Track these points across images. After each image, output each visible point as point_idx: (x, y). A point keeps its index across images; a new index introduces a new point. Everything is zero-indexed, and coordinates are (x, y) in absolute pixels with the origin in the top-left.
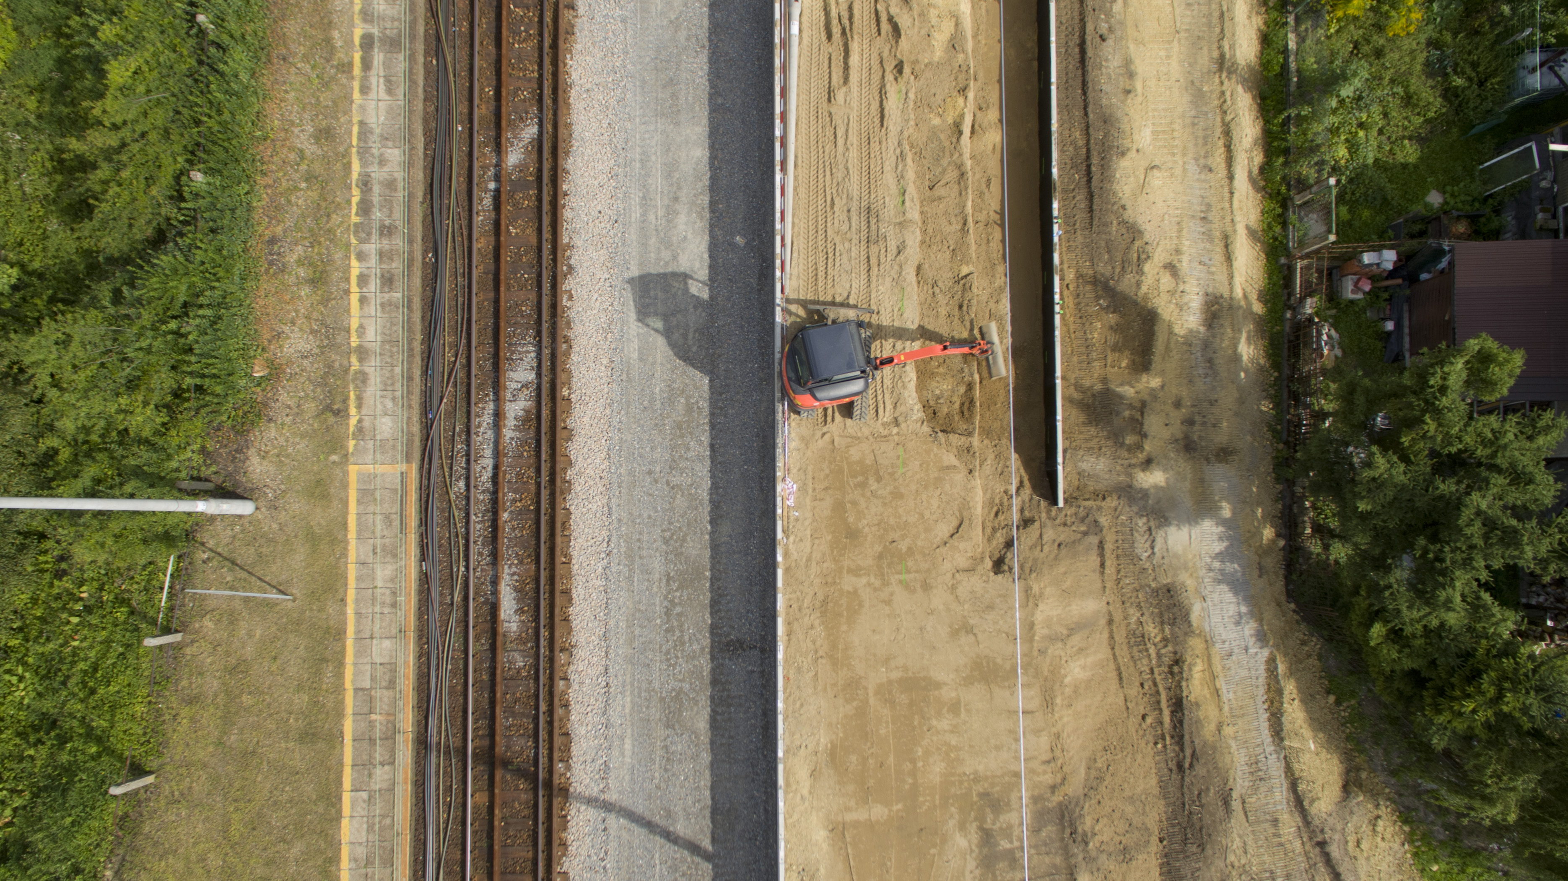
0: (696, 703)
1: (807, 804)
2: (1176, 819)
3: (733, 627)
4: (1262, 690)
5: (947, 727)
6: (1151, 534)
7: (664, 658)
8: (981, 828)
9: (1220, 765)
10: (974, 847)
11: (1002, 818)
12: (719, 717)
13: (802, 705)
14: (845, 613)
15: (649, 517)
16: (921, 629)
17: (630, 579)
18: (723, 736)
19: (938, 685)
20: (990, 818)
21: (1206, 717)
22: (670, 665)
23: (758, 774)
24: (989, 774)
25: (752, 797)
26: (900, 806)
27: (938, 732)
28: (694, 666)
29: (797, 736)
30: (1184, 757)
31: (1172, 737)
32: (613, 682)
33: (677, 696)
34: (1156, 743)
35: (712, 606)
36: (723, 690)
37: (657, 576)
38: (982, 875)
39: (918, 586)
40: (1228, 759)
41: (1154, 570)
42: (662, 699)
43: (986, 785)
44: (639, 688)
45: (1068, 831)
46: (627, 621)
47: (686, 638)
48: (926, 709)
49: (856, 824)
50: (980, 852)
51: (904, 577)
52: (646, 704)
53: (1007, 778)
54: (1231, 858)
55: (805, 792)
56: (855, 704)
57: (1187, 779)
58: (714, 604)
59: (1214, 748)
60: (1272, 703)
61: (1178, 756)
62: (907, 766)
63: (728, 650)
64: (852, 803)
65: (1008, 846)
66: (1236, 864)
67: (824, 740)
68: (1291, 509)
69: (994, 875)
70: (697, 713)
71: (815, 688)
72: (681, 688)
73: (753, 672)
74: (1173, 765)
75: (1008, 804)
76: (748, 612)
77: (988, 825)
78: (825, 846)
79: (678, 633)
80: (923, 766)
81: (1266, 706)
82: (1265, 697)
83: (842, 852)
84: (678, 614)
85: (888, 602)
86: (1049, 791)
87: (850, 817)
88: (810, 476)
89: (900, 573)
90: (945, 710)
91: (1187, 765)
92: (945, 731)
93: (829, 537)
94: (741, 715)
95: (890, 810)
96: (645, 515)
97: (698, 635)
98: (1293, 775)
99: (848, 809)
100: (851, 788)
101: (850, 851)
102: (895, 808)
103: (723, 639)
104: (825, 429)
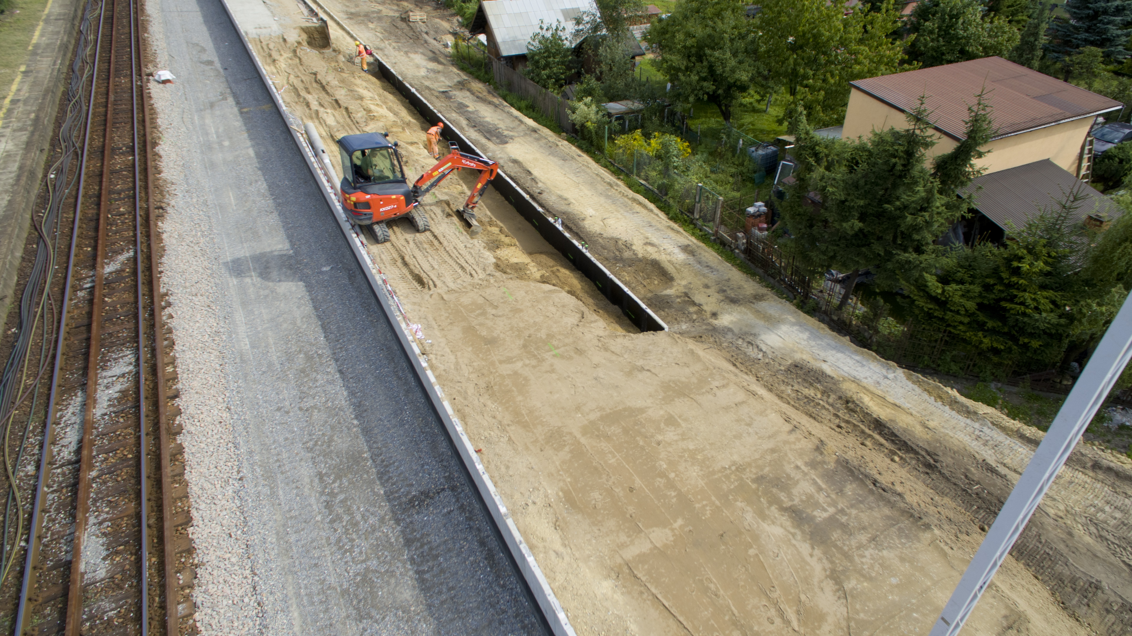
0: (392, 574)
1: (567, 558)
2: (972, 506)
3: (412, 485)
4: (925, 396)
5: (676, 438)
7: (334, 548)
8: (783, 509)
9: (955, 449)
10: (792, 530)
11: (795, 491)
12: (427, 576)
13: (507, 467)
14: (514, 389)
15: (286, 439)
16: (596, 379)
17: (273, 494)
18: (440, 593)
19: (642, 410)
20: (783, 496)
21: (907, 425)
22: (346, 551)
24: (747, 460)
26: (680, 522)
27: (670, 444)
28: (377, 539)
29: (517, 496)
30: (923, 457)
31: (900, 450)
32: (268, 601)
33: (364, 580)
34: (893, 460)
35: (380, 479)
36: (422, 546)
37: (307, 480)
38: (825, 553)
39: (572, 354)
40: (956, 442)
41: (774, 361)
42: (345, 592)
43: (754, 470)
44: (309, 595)
45: (868, 482)
46: (277, 534)
47: (358, 517)
48: (643, 430)
49: (642, 558)
50: (803, 532)
51: (555, 352)
52: (322, 608)
53: (769, 458)
54: (1052, 512)
55: (558, 546)
56: (567, 449)
57: (944, 471)
58: (383, 476)
59: (938, 441)
60: (941, 398)
61: (918, 460)
62: (660, 482)
63: (414, 506)
64: (623, 538)
65: (825, 515)
66: (1061, 514)
67: (552, 491)
69: (836, 546)
70: (397, 584)
71: (515, 450)
72: (367, 569)
73: (449, 512)
74: (922, 469)
75: (789, 477)
76: (423, 466)
77: (787, 504)
78: (618, 597)
79: (346, 518)
80: (677, 476)
81: (940, 403)
82: (933, 398)
83: (645, 596)
84: (341, 502)
85: (553, 371)
86: (817, 454)
87: (630, 553)
88: (431, 320)
89: (551, 350)
90: (662, 425)
91: (932, 461)
92: (676, 441)
93: (470, 349)
94: (455, 560)
95: (673, 530)
96: (281, 439)
97: (372, 509)
99: (623, 546)
100: (611, 523)
101: (653, 590)
102: (676, 525)
103: (404, 499)
104: (431, 292)
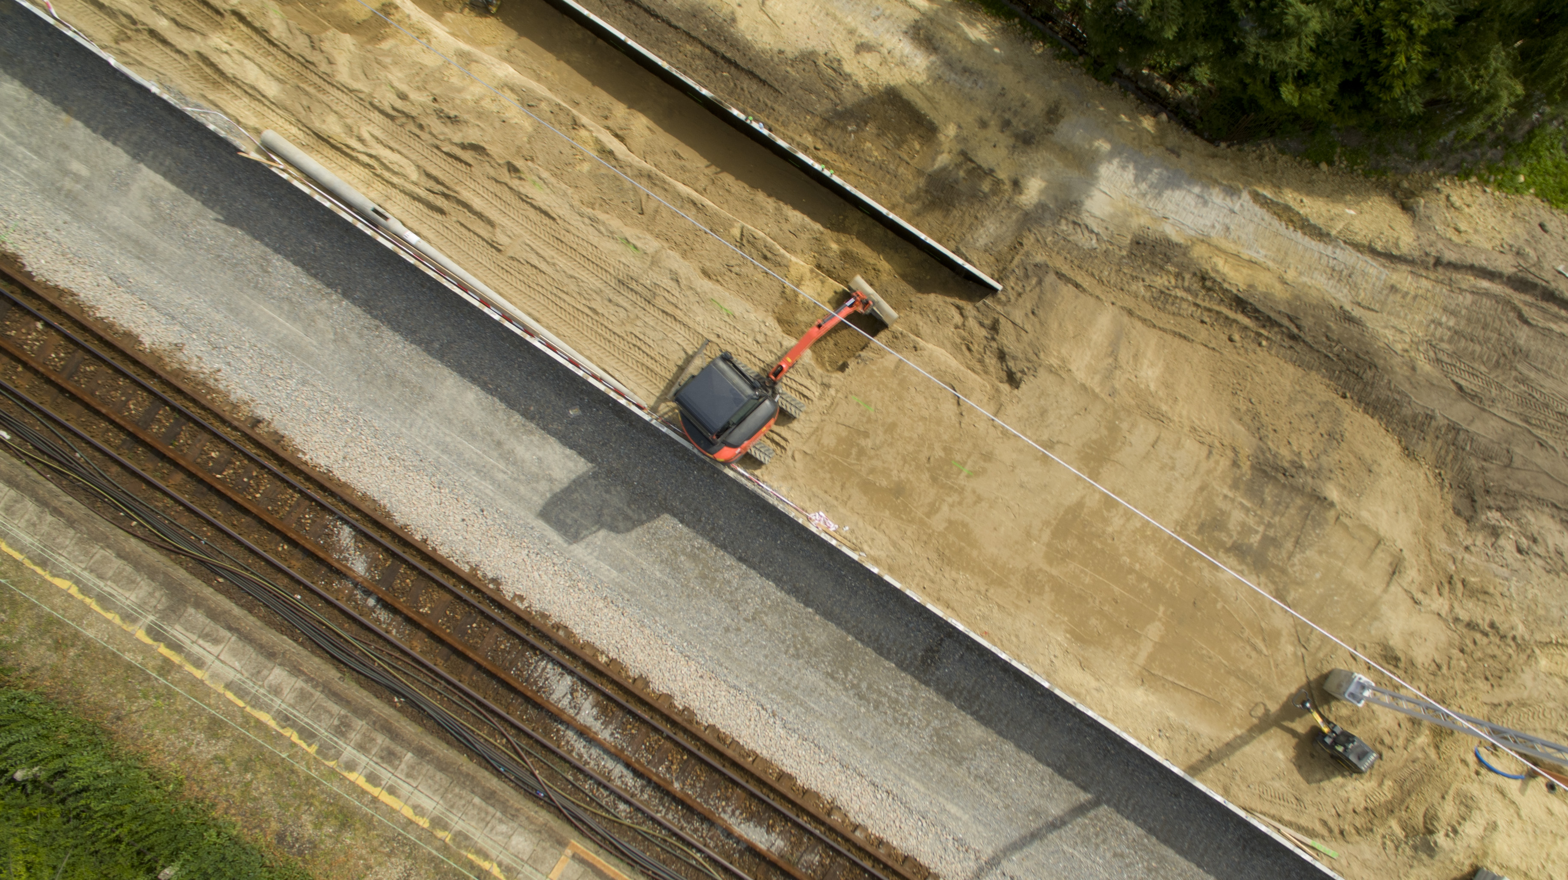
0: (956, 724)
1: (1105, 689)
2: (1334, 372)
3: (912, 648)
4: (1276, 222)
5: (1121, 522)
6: (1079, 225)
7: (897, 726)
8: (1227, 550)
9: (1315, 302)
10: (1239, 568)
11: (1231, 526)
12: (982, 713)
13: (1017, 636)
14: (963, 544)
15: (766, 656)
16: (1021, 486)
17: (808, 710)
18: (1000, 720)
19: (1080, 504)
20: (1224, 537)
21: (1266, 286)
22: (908, 725)
23: (1054, 712)
24: (1185, 512)
25: (1070, 730)
26: (1162, 608)
27: (1121, 533)
28: (923, 705)
29: (1041, 659)
30: (1288, 328)
31: (1264, 327)
32: (889, 785)
33: (939, 737)
34: (1260, 345)
35: (881, 654)
36: (961, 693)
37: (822, 684)
38: (1267, 577)
39: (982, 463)
40: (1314, 293)
41: (1111, 244)
42: (933, 752)
43: (1194, 521)
44: (910, 765)
46: (844, 737)
47: (894, 695)
48: (1094, 529)
49: (1151, 658)
50: (1248, 565)
51: (966, 471)
52: (927, 769)
53: (1200, 499)
54: (1398, 347)
55: (1094, 684)
56: (1047, 589)
57: (1308, 339)
58: (881, 650)
59: (1297, 297)
60: (1292, 221)
61: (1283, 333)
62: (1132, 579)
63: (929, 665)
64: (1131, 649)
65: (1258, 537)
66: (1406, 347)
67: (1060, 637)
68: (1139, 89)
69: (1274, 566)
70: (966, 730)
71: (1010, 614)
72: (934, 729)
73: (962, 656)
74: (1287, 343)
75: (1223, 513)
76: (907, 626)
77: (1229, 544)
78: (1152, 698)
79: (884, 700)
80: (1141, 565)
81: (1291, 228)
82: (1283, 224)
83: (1167, 686)
84: (868, 689)
85: (979, 499)
86: (1235, 469)
87: (1142, 659)
88: (821, 493)
89: (960, 471)
90: (1105, 513)
91: (1296, 331)
92: (1124, 525)
93: (887, 513)
94: (993, 692)
95: (1160, 620)
96: (762, 659)
97: (898, 683)
98: (1364, 246)
99: (1134, 656)
100: (1117, 641)
101: (1170, 679)
102: (1160, 614)
103: (916, 663)
104: (789, 453)
